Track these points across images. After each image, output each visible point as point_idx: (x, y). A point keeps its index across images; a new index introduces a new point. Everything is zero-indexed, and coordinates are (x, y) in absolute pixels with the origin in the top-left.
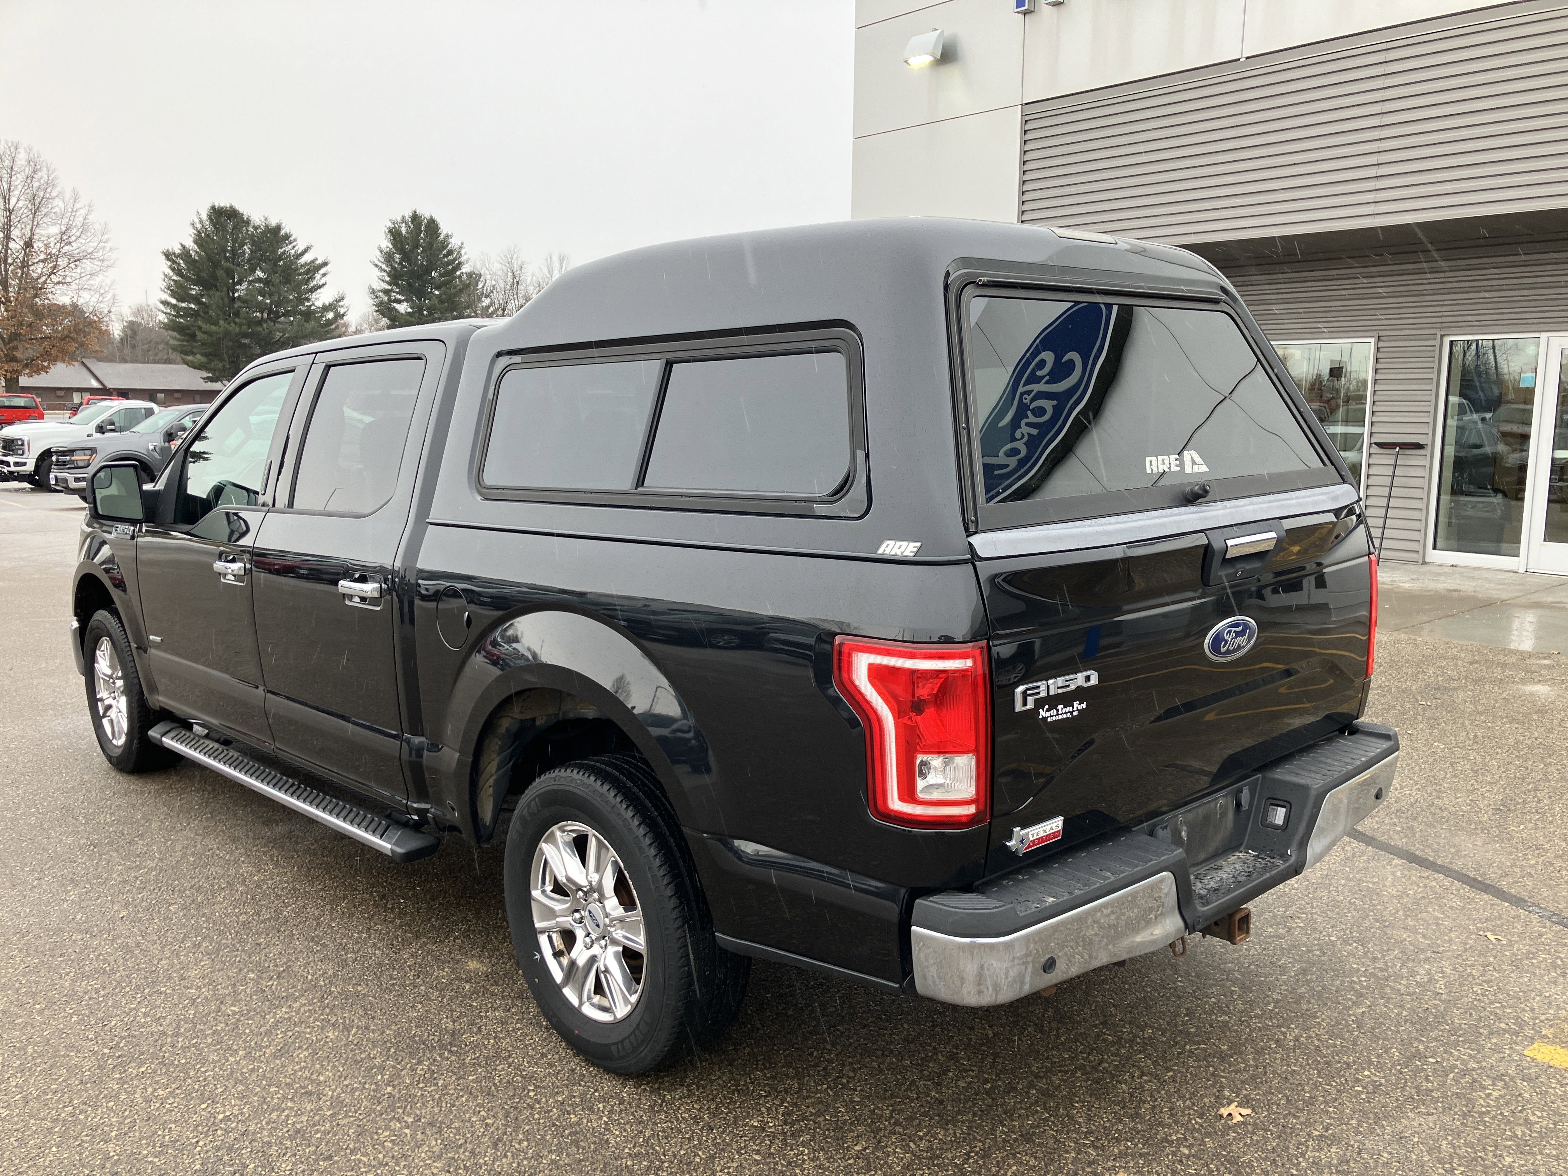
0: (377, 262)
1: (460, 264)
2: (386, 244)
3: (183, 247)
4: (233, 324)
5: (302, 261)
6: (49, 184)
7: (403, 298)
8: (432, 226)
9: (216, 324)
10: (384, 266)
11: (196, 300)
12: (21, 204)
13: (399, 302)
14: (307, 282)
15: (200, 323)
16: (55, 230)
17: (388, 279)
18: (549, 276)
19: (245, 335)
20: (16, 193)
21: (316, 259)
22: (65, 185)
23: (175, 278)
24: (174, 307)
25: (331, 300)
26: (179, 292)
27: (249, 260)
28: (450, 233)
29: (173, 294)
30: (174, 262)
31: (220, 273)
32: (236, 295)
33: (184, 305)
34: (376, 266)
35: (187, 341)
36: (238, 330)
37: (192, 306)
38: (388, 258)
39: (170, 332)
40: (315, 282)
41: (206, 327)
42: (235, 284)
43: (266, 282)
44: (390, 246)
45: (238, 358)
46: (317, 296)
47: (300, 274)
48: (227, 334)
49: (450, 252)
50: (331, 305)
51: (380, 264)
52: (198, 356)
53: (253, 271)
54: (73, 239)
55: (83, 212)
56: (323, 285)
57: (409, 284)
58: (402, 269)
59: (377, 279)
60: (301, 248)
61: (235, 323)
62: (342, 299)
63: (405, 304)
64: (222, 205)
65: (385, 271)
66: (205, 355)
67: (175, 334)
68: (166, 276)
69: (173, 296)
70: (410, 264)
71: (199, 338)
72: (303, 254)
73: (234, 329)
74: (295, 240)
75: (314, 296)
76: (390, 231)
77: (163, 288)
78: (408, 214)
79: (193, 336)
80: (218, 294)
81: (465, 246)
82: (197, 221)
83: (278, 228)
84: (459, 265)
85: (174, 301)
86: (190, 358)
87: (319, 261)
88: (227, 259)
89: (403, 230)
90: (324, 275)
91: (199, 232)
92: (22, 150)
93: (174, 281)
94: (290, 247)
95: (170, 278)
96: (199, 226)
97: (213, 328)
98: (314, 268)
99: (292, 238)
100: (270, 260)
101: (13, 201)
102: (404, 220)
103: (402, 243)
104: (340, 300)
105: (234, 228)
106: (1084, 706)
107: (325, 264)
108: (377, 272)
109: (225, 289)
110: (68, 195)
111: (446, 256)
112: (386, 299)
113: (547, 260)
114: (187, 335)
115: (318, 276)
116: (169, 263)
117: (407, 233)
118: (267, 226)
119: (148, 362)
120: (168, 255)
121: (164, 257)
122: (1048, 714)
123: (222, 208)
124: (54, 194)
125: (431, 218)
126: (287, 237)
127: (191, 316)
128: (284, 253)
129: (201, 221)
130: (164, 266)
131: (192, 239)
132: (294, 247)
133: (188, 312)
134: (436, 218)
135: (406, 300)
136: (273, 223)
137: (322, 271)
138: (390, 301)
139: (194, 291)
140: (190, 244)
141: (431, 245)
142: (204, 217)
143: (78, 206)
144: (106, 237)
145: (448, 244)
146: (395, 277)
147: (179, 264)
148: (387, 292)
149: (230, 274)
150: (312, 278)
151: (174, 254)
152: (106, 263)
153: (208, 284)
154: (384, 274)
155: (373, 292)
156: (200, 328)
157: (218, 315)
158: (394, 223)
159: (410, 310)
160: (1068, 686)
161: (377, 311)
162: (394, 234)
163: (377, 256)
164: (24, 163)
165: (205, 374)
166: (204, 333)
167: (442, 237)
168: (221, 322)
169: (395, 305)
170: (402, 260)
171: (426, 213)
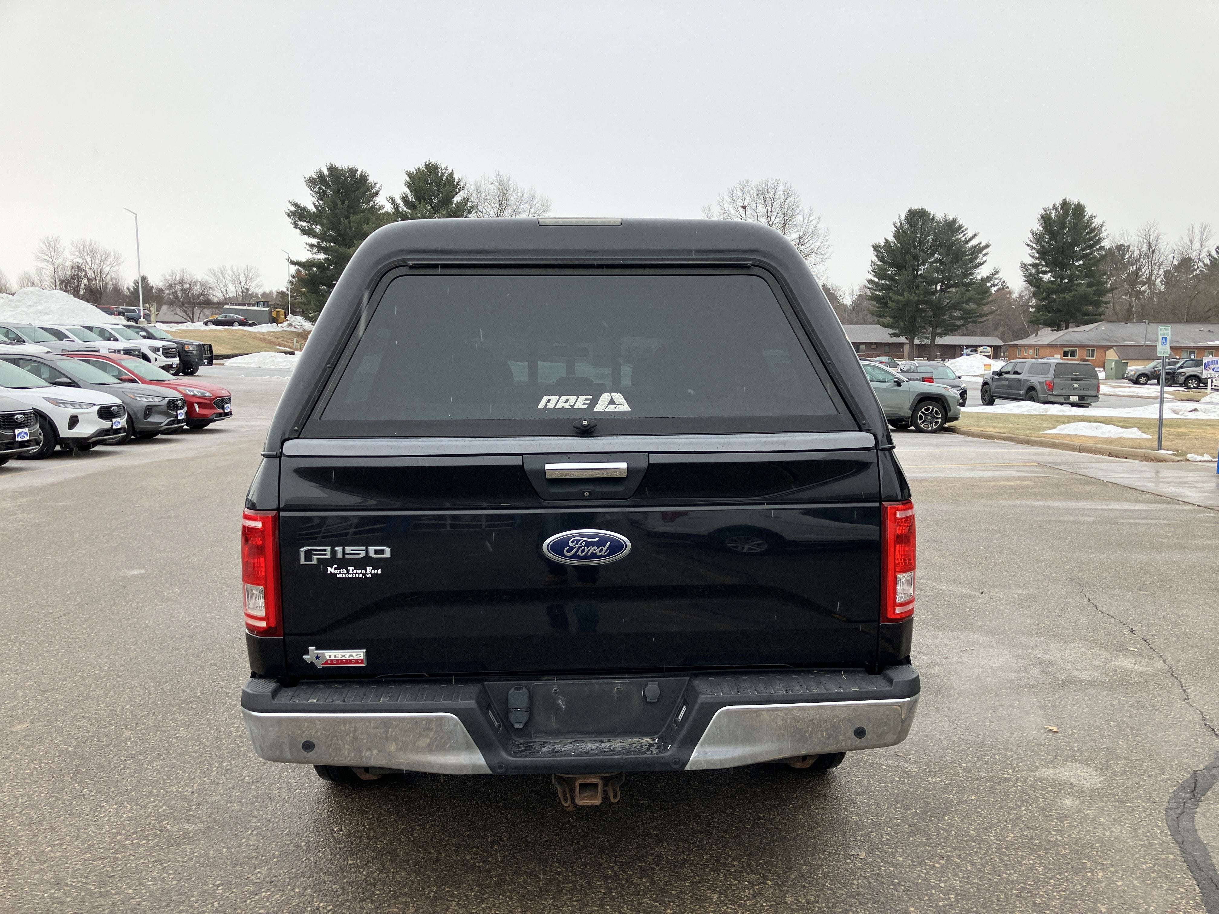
0: (1029, 242)
1: (1100, 239)
2: (1038, 227)
3: (886, 240)
4: (913, 295)
5: (970, 245)
6: (794, 206)
7: (1048, 270)
8: (1079, 209)
9: (902, 294)
10: (1034, 245)
11: (891, 278)
12: (777, 220)
13: (1045, 273)
14: (971, 260)
15: (891, 294)
16: (795, 236)
17: (1037, 255)
18: (1188, 243)
19: (922, 302)
20: (775, 214)
21: (981, 243)
22: (804, 206)
23: (879, 263)
24: (876, 284)
25: (988, 274)
26: (879, 272)
27: (931, 247)
28: (1094, 214)
29: (876, 275)
30: (879, 252)
31: (909, 258)
32: (919, 273)
33: (883, 282)
34: (1028, 245)
35: (882, 308)
36: (916, 299)
37: (888, 283)
38: (1038, 238)
39: (871, 302)
40: (978, 260)
41: (895, 297)
42: (918, 265)
43: (941, 262)
44: (1041, 229)
45: (916, 318)
46: (979, 271)
47: (967, 255)
48: (908, 301)
49: (1092, 231)
50: (988, 277)
51: (1031, 244)
52: (888, 318)
53: (933, 254)
54: (805, 241)
55: (814, 222)
56: (985, 262)
57: (1054, 258)
58: (1049, 246)
59: (1027, 256)
60: (970, 235)
61: (916, 294)
62: (997, 272)
63: (1050, 274)
64: (916, 208)
65: (1035, 249)
66: (893, 318)
67: (875, 303)
68: (872, 262)
69: (875, 276)
70: (1056, 242)
71: (889, 305)
72: (971, 239)
73: (914, 297)
74: (966, 229)
75: (977, 271)
76: (1042, 217)
77: (870, 271)
78: (1058, 202)
79: (885, 304)
80: (905, 273)
81: (1106, 224)
82: (898, 221)
83: (954, 221)
84: (1099, 241)
85: (876, 280)
86: (883, 320)
87: (983, 244)
88: (915, 247)
89: (1053, 215)
90: (985, 255)
91: (898, 229)
92: (781, 184)
93: (877, 265)
94: (962, 235)
95: (875, 264)
96: (898, 225)
97: (900, 298)
98: (979, 250)
99: (964, 228)
100: (945, 246)
101: (773, 218)
102: (1054, 207)
103: (1050, 225)
104: (995, 274)
105: (923, 224)
106: (379, 572)
107: (987, 246)
108: (1029, 251)
109: (911, 269)
110: (806, 210)
111: (1088, 233)
112: (1034, 271)
113: (1189, 230)
114: (882, 303)
115: (981, 256)
116: (876, 253)
117: (1057, 217)
118: (946, 221)
119: (866, 324)
120: (876, 248)
121: (873, 249)
122: (336, 571)
123: (916, 210)
124: (798, 211)
125: (1079, 203)
126: (960, 227)
127: (886, 290)
128: (955, 240)
129: (900, 222)
130: (872, 256)
131: (893, 234)
132: (965, 235)
133: (884, 288)
134: (1083, 203)
135: (1051, 271)
136: (950, 218)
137: (984, 252)
138: (1038, 272)
139: (891, 271)
140: (891, 238)
141: (1075, 225)
142: (903, 218)
143: (811, 218)
144: (827, 238)
145: (1092, 223)
146: (1043, 253)
147: (882, 253)
148: (1034, 265)
149: (916, 258)
150: (976, 257)
151: (880, 246)
152: (826, 256)
153: (900, 266)
154: (1034, 251)
155: (1024, 266)
156: (891, 299)
157: (904, 288)
158: (1046, 211)
159: (1053, 279)
160: (358, 554)
161: (1025, 281)
162: (1046, 219)
163: (1028, 237)
164: (781, 193)
165: (891, 331)
166: (893, 301)
167: (1087, 217)
168: (906, 294)
169: (1041, 275)
170: (1050, 239)
171: (1074, 199)
